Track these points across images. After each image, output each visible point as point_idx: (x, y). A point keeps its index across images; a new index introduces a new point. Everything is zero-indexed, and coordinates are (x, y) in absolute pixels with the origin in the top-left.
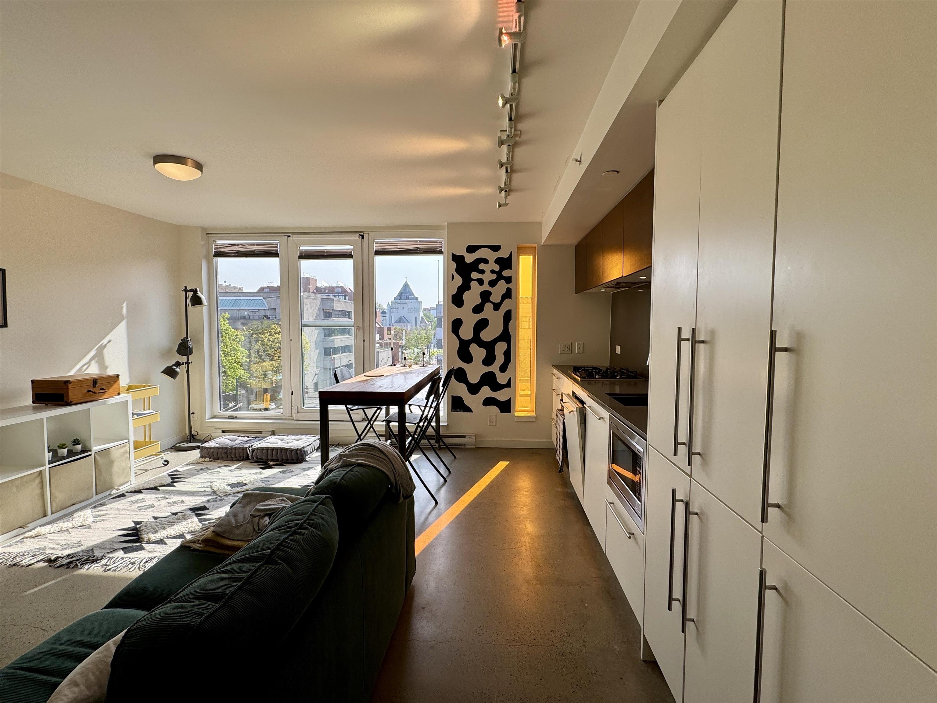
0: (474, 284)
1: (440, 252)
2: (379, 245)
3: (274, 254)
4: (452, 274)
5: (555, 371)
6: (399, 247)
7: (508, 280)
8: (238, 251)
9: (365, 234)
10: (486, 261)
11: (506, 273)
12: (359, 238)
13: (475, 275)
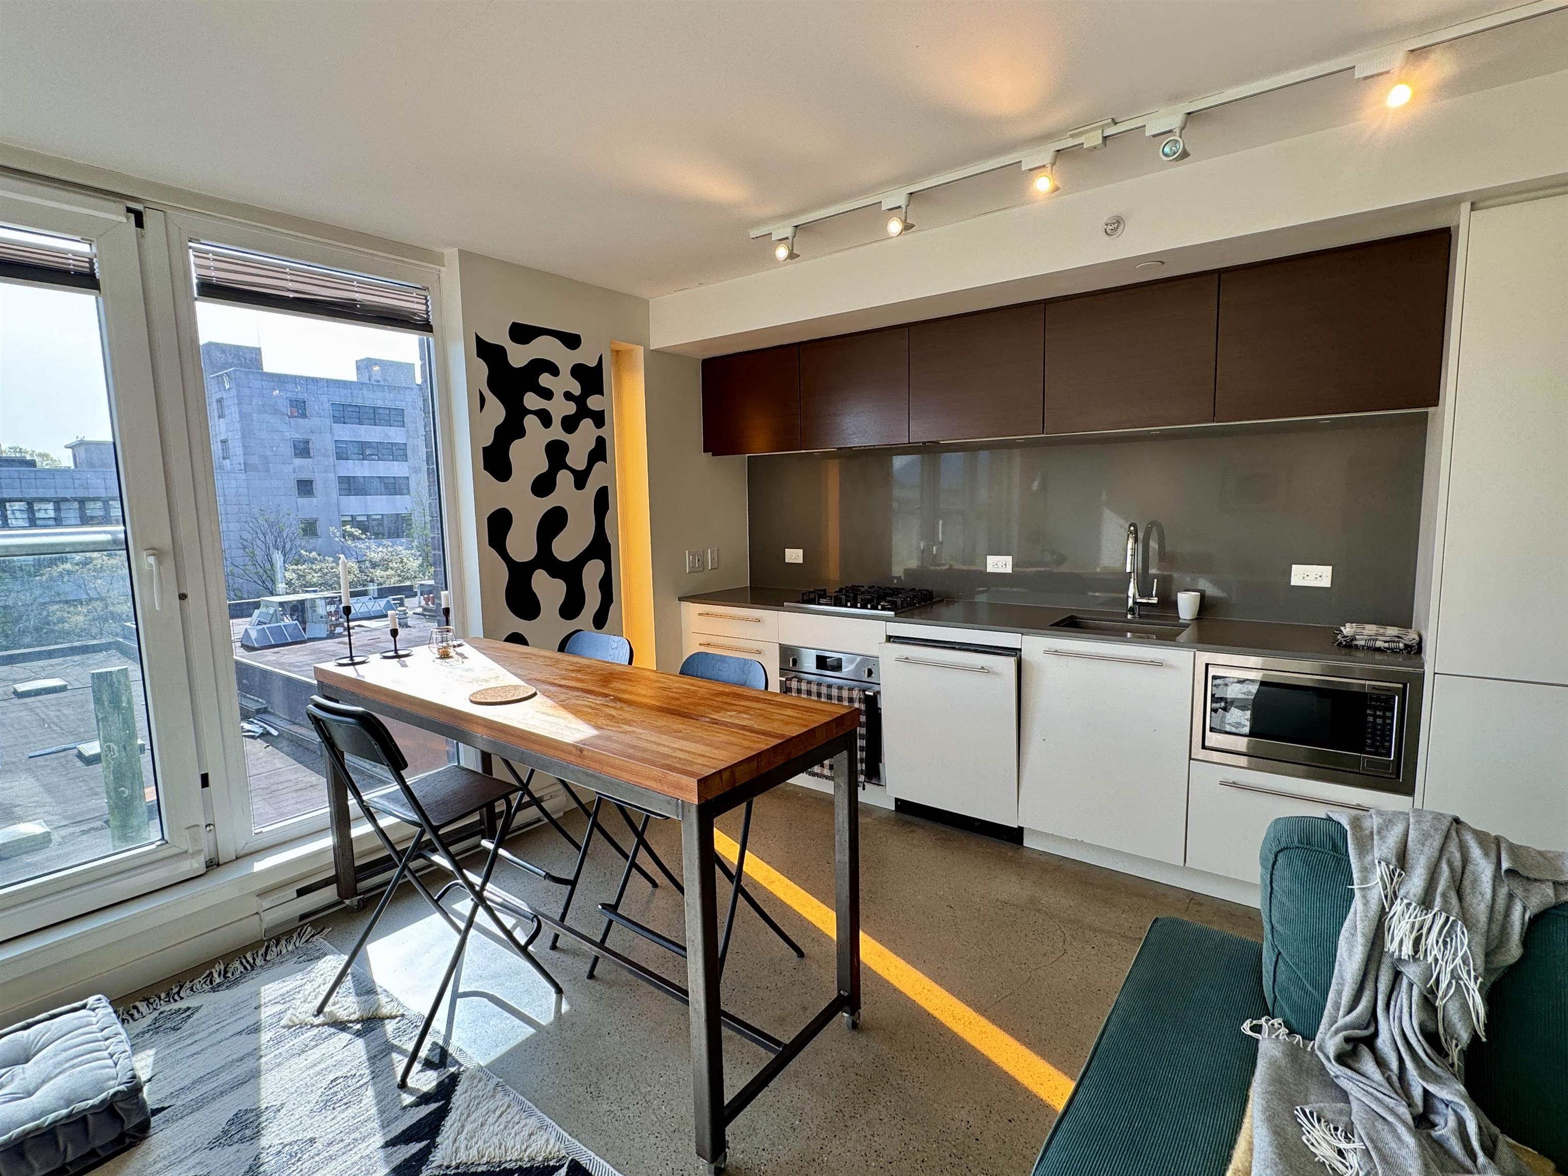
0: (531, 423)
1: (422, 327)
2: (213, 264)
4: (481, 393)
6: (290, 287)
7: (599, 419)
9: (148, 211)
10: (554, 370)
11: (593, 402)
13: (531, 401)
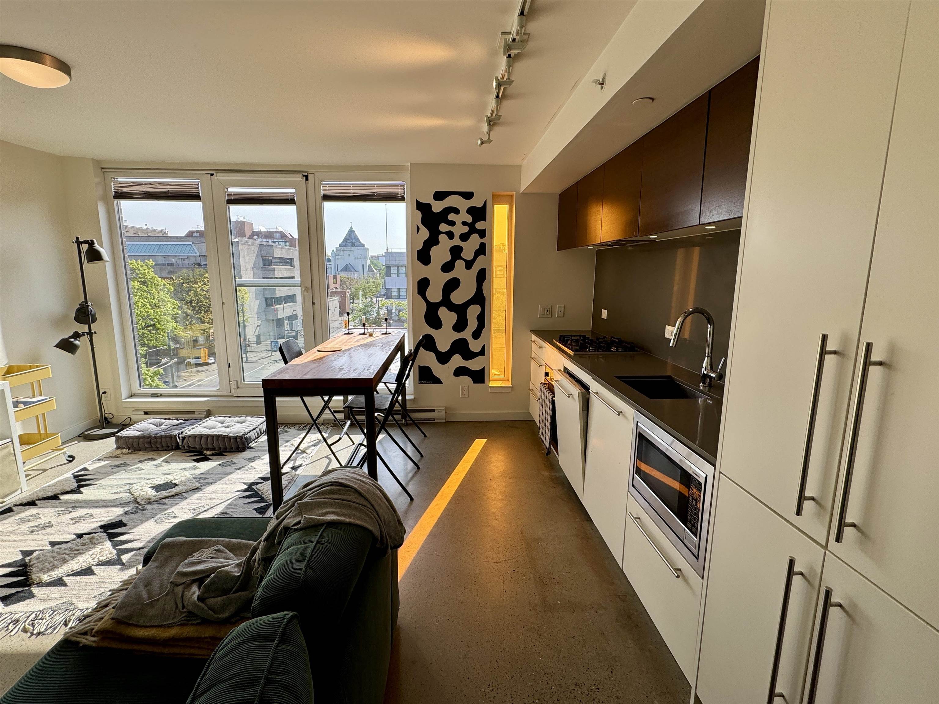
0: (442, 238)
1: (402, 199)
2: (328, 188)
3: (195, 197)
4: (418, 226)
5: (534, 337)
6: (352, 192)
7: (482, 234)
8: (146, 191)
9: (309, 175)
10: (456, 211)
11: (479, 225)
12: (303, 179)
13: (443, 227)
